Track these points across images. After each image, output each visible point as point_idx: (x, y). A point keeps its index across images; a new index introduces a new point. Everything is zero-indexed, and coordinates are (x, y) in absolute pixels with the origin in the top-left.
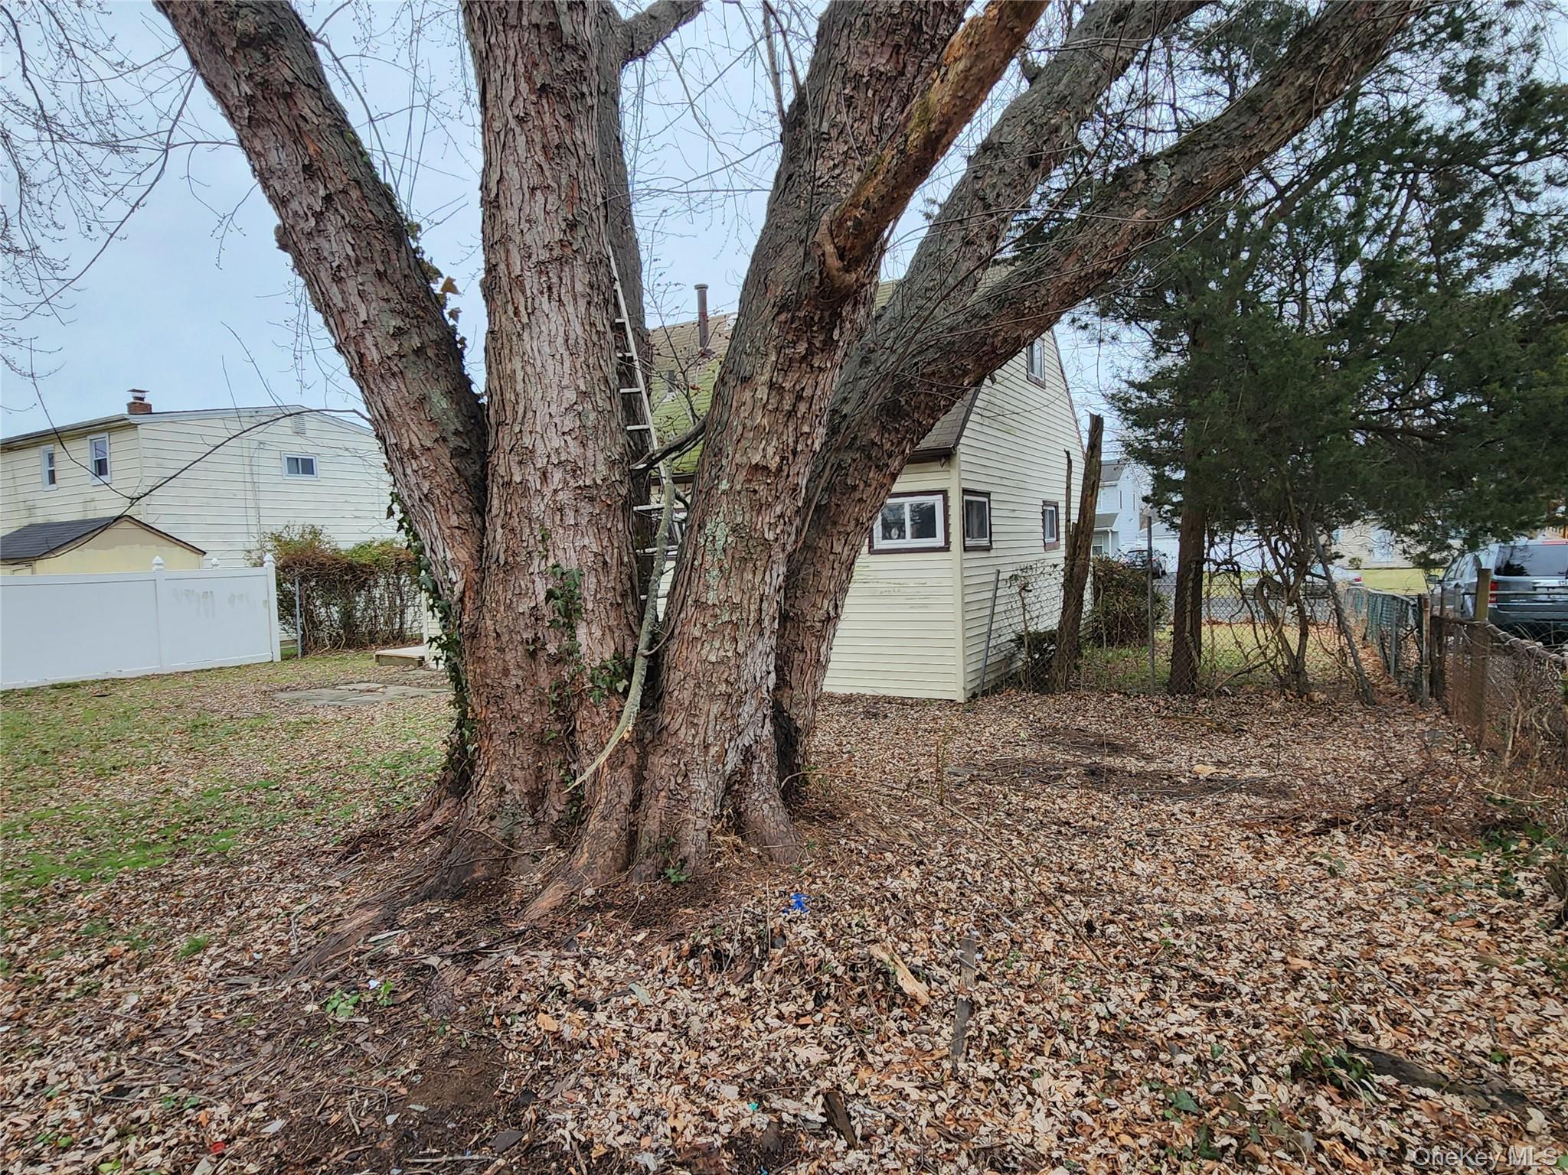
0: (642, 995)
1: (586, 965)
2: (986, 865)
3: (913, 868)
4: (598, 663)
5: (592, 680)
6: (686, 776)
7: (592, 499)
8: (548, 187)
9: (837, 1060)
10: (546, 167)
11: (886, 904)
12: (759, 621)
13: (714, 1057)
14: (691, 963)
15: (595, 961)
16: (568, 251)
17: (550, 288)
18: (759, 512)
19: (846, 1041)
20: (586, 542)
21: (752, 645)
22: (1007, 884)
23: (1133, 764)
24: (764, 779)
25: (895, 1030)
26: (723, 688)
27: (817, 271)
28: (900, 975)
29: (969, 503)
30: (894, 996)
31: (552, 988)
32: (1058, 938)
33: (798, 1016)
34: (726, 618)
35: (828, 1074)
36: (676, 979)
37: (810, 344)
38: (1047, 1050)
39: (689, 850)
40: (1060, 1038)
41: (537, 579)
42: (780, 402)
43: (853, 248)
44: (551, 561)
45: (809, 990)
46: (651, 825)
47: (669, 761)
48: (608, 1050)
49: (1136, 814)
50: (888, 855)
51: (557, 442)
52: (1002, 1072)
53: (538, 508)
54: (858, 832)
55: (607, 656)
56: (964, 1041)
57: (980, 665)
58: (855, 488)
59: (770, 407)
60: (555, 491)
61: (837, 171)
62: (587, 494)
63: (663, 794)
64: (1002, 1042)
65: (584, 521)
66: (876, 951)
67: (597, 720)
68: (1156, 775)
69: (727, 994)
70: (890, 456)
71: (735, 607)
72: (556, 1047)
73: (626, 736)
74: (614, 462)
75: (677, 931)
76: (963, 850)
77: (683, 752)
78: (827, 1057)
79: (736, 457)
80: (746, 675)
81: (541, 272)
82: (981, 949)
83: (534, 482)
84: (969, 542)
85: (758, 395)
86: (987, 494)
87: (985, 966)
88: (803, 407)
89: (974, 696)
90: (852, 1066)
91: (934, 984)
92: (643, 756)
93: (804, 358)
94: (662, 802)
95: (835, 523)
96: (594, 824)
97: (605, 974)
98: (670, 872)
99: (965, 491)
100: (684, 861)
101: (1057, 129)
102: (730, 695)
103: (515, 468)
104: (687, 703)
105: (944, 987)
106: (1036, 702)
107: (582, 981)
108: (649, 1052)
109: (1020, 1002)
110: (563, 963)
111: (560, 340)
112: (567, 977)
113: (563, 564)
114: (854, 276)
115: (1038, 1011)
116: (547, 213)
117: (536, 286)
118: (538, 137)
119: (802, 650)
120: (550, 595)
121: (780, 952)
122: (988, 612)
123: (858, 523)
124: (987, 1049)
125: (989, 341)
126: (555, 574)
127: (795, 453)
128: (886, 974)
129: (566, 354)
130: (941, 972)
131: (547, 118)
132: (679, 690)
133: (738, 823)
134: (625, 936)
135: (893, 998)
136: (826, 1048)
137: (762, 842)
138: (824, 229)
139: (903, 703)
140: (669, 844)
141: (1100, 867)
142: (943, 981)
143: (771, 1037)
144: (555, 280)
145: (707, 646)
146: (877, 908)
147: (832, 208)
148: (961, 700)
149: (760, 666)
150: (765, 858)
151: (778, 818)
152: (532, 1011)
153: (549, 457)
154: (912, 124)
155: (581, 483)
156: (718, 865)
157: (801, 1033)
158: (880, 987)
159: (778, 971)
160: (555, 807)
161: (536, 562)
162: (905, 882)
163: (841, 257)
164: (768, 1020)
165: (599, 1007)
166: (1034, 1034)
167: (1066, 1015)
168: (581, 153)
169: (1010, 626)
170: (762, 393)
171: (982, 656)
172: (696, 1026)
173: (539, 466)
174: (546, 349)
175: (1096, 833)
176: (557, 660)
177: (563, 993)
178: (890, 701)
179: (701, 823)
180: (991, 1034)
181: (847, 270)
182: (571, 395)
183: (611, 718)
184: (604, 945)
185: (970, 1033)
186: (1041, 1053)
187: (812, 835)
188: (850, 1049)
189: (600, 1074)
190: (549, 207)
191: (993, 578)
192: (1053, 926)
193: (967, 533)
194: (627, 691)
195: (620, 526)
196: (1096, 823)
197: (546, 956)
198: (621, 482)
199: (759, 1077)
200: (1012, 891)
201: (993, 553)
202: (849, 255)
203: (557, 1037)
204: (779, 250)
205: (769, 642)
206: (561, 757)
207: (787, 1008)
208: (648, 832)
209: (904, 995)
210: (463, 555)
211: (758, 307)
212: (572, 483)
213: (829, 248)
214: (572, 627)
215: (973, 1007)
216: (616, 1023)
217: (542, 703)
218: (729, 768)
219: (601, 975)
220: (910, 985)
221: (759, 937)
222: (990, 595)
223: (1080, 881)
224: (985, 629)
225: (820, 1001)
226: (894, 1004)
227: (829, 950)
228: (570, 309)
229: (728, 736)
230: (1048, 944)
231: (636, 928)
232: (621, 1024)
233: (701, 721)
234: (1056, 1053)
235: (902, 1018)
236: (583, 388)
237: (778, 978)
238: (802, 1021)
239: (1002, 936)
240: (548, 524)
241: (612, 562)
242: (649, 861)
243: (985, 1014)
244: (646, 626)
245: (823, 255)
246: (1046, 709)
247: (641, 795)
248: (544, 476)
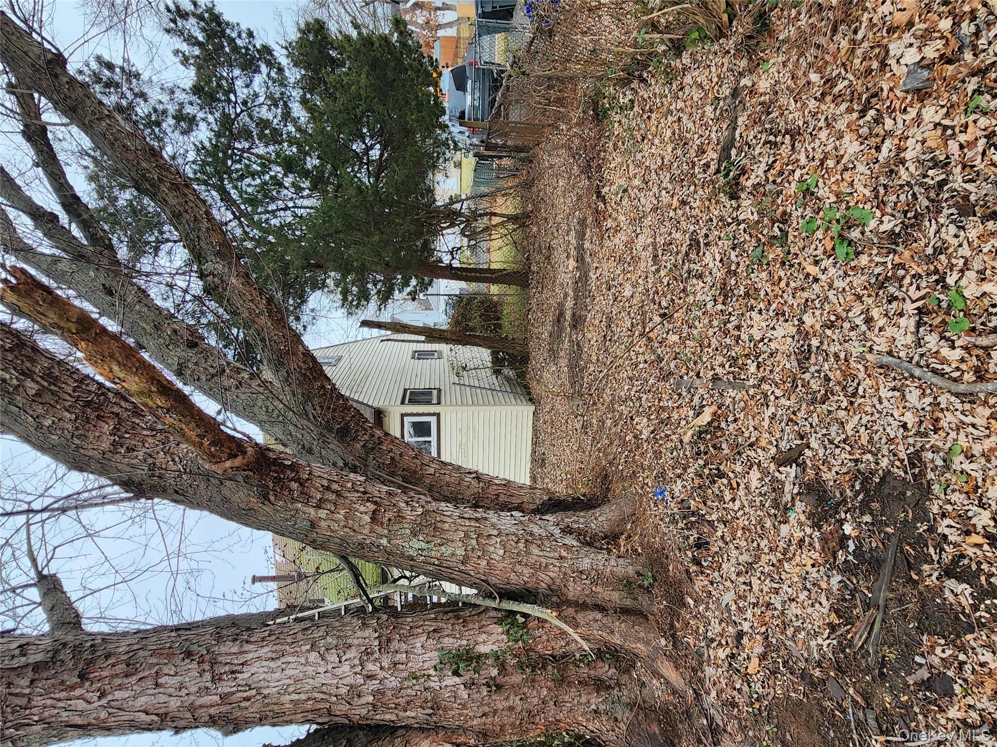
0: (728, 598)
1: (712, 640)
2: (631, 379)
3: (635, 423)
4: (504, 637)
5: (516, 641)
6: (581, 572)
7: (389, 640)
8: (157, 673)
9: (757, 461)
10: (141, 675)
11: (658, 437)
12: (477, 520)
13: (764, 543)
14: (705, 564)
15: (709, 634)
16: (207, 658)
17: (233, 672)
18: (404, 518)
19: (744, 455)
20: (419, 645)
21: (493, 526)
22: (641, 366)
23: (569, 304)
24: (582, 520)
25: (734, 425)
26: (521, 545)
27: (242, 473)
28: (701, 423)
29: (410, 401)
30: (713, 428)
31: (730, 664)
32: (671, 332)
33: (732, 488)
34: (474, 542)
35: (766, 465)
36: (716, 574)
37: (292, 480)
38: (736, 333)
39: (631, 570)
40: (729, 325)
41: (444, 683)
42: (330, 501)
43: (230, 448)
44: (432, 672)
45: (715, 482)
46: (615, 597)
47: (572, 584)
48: (767, 619)
49: (598, 299)
50: (627, 439)
51: (346, 668)
52: (753, 358)
53: (392, 682)
54: (614, 459)
55: (500, 630)
56: (737, 382)
57: (511, 396)
58: (392, 459)
59: (333, 508)
60: (382, 668)
61: (177, 459)
62: (385, 645)
63: (594, 589)
64: (735, 359)
65: (404, 647)
66: (686, 439)
67: (545, 637)
68: (576, 290)
69: (722, 537)
70: (373, 436)
71: (467, 535)
72: (769, 658)
73: (554, 614)
74: (363, 624)
75: (684, 575)
76: (622, 394)
77: (565, 574)
78: (755, 467)
79: (365, 534)
80: (513, 530)
81: (220, 679)
82: (681, 377)
83: (374, 685)
84: (435, 401)
85: (324, 516)
86: (405, 390)
87: (691, 374)
88: (335, 486)
89: (531, 400)
90: (759, 450)
91: (704, 403)
92: (569, 603)
93: (301, 484)
94: (599, 589)
95: (415, 472)
96: (617, 640)
97: (717, 626)
98: (646, 583)
99: (403, 403)
100: (638, 574)
101: (175, 331)
102: (527, 541)
103: (363, 701)
104: (532, 571)
105: (705, 397)
106: (534, 362)
107: (724, 642)
108: (766, 589)
109: (710, 351)
110: (712, 657)
111: (272, 664)
112: (722, 654)
113: (434, 663)
114: (249, 449)
115: (714, 340)
116: (176, 674)
117: (230, 683)
118: (118, 681)
119: (498, 495)
120: (456, 673)
121: (692, 502)
122: (478, 390)
123: (415, 458)
124: (739, 368)
125: (303, 371)
126: (441, 669)
127: (365, 493)
128: (700, 433)
129: (283, 660)
130: (696, 399)
131: (105, 673)
132: (522, 577)
133: (612, 537)
134: (691, 613)
135: (715, 428)
136: (750, 469)
137: (623, 521)
138: (214, 467)
139: (535, 444)
140: (627, 584)
141: (629, 314)
142: (702, 398)
143: (747, 506)
144: (227, 668)
145: (494, 556)
146: (661, 442)
147: (201, 462)
148: (533, 408)
149: (506, 521)
150: (634, 518)
151: (607, 511)
152: (746, 678)
153: (356, 673)
154: (150, 403)
155: (376, 649)
156: (640, 551)
157: (742, 486)
158: (709, 436)
159: (705, 503)
160: (606, 671)
161: (432, 684)
162: (644, 426)
163: (235, 456)
164: (736, 508)
165: (740, 628)
166: (728, 341)
167: (715, 323)
168: (136, 647)
169: (487, 377)
170: (323, 513)
171: (506, 395)
172: (745, 558)
173: (362, 681)
174: (277, 675)
175: (609, 319)
176: (503, 668)
177: (733, 656)
178: (534, 452)
179: (613, 563)
180: (730, 366)
181: (244, 453)
182: (313, 656)
183: (543, 627)
184: (698, 628)
185: (731, 379)
186: (739, 337)
187: (617, 488)
188: (749, 453)
189: (783, 623)
190: (172, 673)
191: (458, 387)
192: (664, 336)
193: (429, 403)
194: (525, 615)
195: (409, 620)
196: (604, 320)
197: (709, 671)
198: (378, 619)
199: (773, 511)
200: (646, 362)
201: (442, 388)
202: (235, 451)
203: (763, 657)
204: (226, 500)
205: (492, 516)
206: (571, 666)
207: (728, 496)
208: (621, 600)
209: (712, 421)
210: (426, 744)
211: (264, 515)
212: (377, 655)
213: (228, 464)
214: (479, 656)
215: (716, 378)
216: (749, 614)
217: (533, 681)
218: (575, 543)
219: (718, 629)
220: (706, 417)
221: (684, 518)
222: (468, 389)
223: (638, 324)
224: (489, 392)
225: (720, 475)
226: (719, 427)
227: (689, 471)
228: (250, 656)
229: (554, 543)
230: (675, 338)
231: (684, 605)
232: (749, 611)
233: (544, 561)
234: (738, 328)
235: (727, 421)
236: (308, 647)
237: (709, 503)
238: (735, 485)
239: (672, 365)
240: (405, 674)
241: (434, 625)
242: (640, 598)
243: (719, 370)
244: (480, 601)
245: (232, 468)
246: (538, 355)
247: (595, 605)
248: (370, 677)
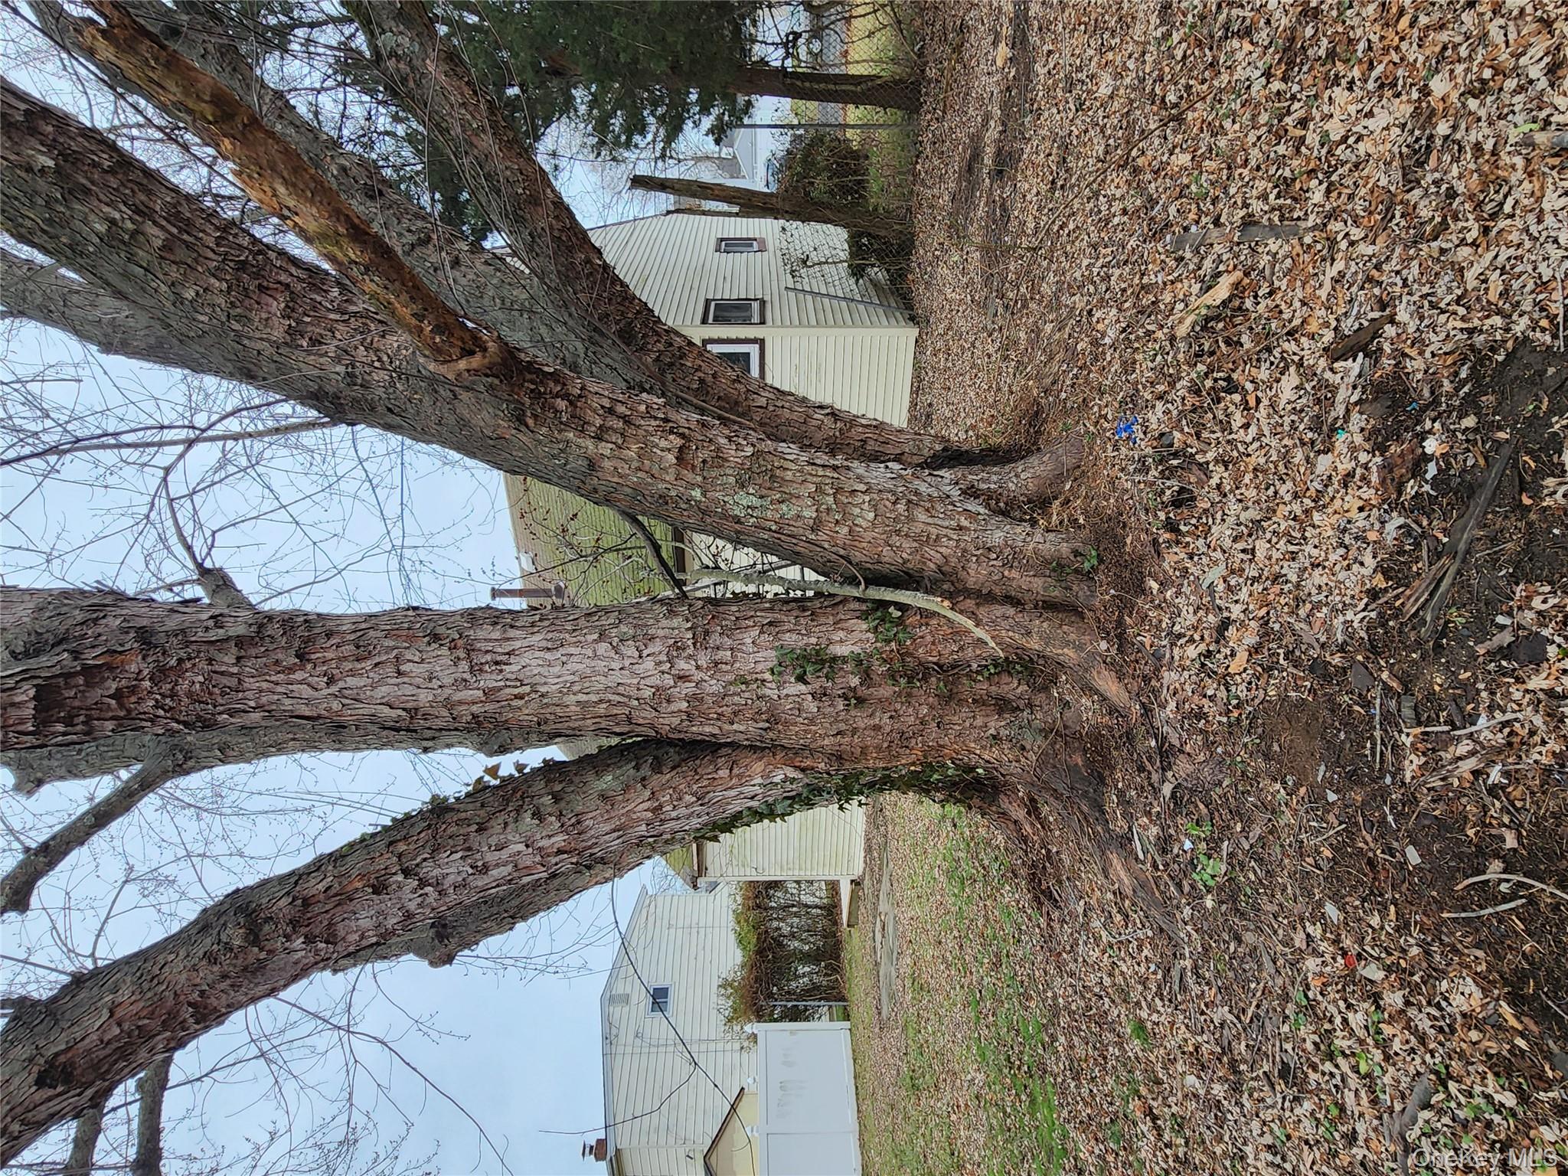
0: (1215, 575)
1: (1180, 636)
2: (1095, 247)
3: (1094, 319)
4: (870, 635)
5: (888, 641)
6: (989, 549)
7: (707, 633)
8: (397, 658)
9: (1296, 358)
10: (377, 660)
11: (1132, 337)
12: (835, 468)
13: (1285, 489)
14: (1183, 528)
15: (1177, 628)
16: (460, 643)
17: (497, 663)
18: (726, 460)
19: (1276, 352)
20: (749, 641)
21: (859, 478)
22: (1116, 220)
23: (993, 132)
24: (994, 478)
25: (1269, 301)
26: (901, 507)
27: (484, 379)
28: (1210, 302)
29: (716, 319)
30: (1231, 310)
31: (1203, 665)
32: (1177, 150)
33: (1247, 408)
34: (831, 500)
35: (1311, 362)
36: (1201, 542)
37: (557, 396)
38: (1299, 133)
39: (1065, 549)
40: (1288, 120)
41: (785, 692)
42: (615, 431)
43: (462, 339)
44: (768, 676)
45: (1219, 400)
46: (1037, 585)
47: (974, 566)
48: (1271, 597)
49: (1046, 114)
50: (1079, 348)
51: (649, 664)
52: (1320, 176)
53: (713, 686)
54: (1054, 383)
55: (865, 626)
56: (1286, 224)
57: (881, 311)
58: (702, 381)
59: (620, 441)
60: (698, 667)
61: (385, 358)
62: (701, 638)
63: (1006, 573)
64: (1288, 183)
65: (728, 642)
66: (1182, 331)
67: (929, 638)
68: (1005, 106)
69: (1219, 486)
70: (671, 345)
71: (819, 489)
72: (1265, 651)
73: (946, 603)
74: (670, 611)
75: (1150, 549)
76: (1078, 275)
77: (965, 551)
78: (1292, 369)
79: (668, 482)
80: (890, 485)
81: (481, 670)
82: (1186, 229)
83: (688, 688)
84: (756, 319)
85: (607, 452)
86: (708, 302)
87: (1204, 220)
88: (621, 409)
89: (912, 319)
90: (1303, 340)
91: (1222, 268)
92: (968, 593)
93: (571, 403)
94: (1014, 574)
95: (737, 403)
96: (1034, 644)
97: (1190, 616)
98: (1087, 566)
99: (704, 321)
100: (1076, 553)
101: (344, 169)
102: (909, 501)
103: (674, 707)
104: (915, 544)
105: (1225, 257)
106: (921, 252)
107: (1197, 637)
108: (1276, 555)
109: (1246, 172)
110: (1177, 658)
111: (548, 656)
112: (1192, 652)
113: (770, 665)
114: (490, 344)
115: (1257, 150)
116: (422, 661)
117: (494, 677)
118: (347, 666)
119: (864, 441)
120: (801, 679)
121: (1177, 435)
122: (826, 301)
123: (737, 381)
124: (1294, 199)
126: (780, 673)
127: (666, 420)
128: (1208, 319)
129: (562, 651)
130: (1208, 264)
131: (329, 655)
132: (900, 553)
133: (1041, 503)
134: (1152, 601)
135: (1233, 310)
136: (1282, 373)
137: (1060, 478)
138: (443, 369)
139: (916, 391)
140: (1057, 568)
141: (1102, 131)
142: (1219, 260)
143: (1267, 433)
144: (489, 657)
145: (859, 521)
146: (1136, 345)
147: (421, 360)
148: (914, 332)
149: (879, 474)
150: (1077, 473)
151: (1036, 462)
152: (1225, 679)
153: (663, 673)
154: (339, 255)
155: (690, 643)
156: (1081, 521)
157: (1265, 402)
158: (1221, 325)
159: (1198, 435)
160: (1013, 687)
161: (768, 692)
162: (1109, 323)
163: (472, 353)
164: (1249, 439)
165: (1226, 614)
166: (1281, 149)
167: (1264, 118)
168: (363, 626)
169: (839, 278)
170: (605, 448)
171: (871, 309)
172: (1253, 514)
173: (672, 683)
174: (556, 670)
175: (1065, 147)
176: (867, 676)
177: (1209, 654)
178: (913, 405)
179: (1038, 538)
180: (1278, 197)
181: (485, 350)
182: (603, 648)
183: (927, 624)
184: (1160, 621)
185: (1276, 219)
186: (1302, 140)
187: (1053, 430)
188: (1286, 345)
189: (1297, 599)
190: (416, 659)
191: (792, 294)
192: (1164, 159)
193: (746, 321)
194: (900, 606)
195: (734, 609)
196: (1054, 151)
197: (1169, 677)
198: (690, 605)
199: (1310, 435)
200: (1125, 212)
201: (767, 298)
202: (470, 345)
203: (1255, 650)
204: (463, 423)
205: (858, 467)
206: (964, 680)
207: (1238, 420)
208: (1045, 589)
209: (1230, 299)
210: (758, 767)
211: (520, 448)
212: (691, 651)
213: (462, 364)
214: (834, 659)
215: (1249, 222)
216: (1243, 595)
217: (909, 695)
218: (982, 510)
219: (1192, 619)
220: (1222, 291)
221: (1161, 462)
222: (809, 298)
223: (1116, 148)
224: (844, 304)
225: (1232, 387)
226: (1240, 308)
227: (1178, 386)
228: (517, 644)
229: (950, 507)
230: (1184, 159)
231: (1142, 590)
232: (1244, 590)
233: (934, 531)
234: (1303, 123)
235: (1256, 297)
236: (596, 636)
237: (1205, 435)
238: (1252, 403)
239: (1172, 210)
240: (730, 677)
241: (770, 617)
242: (1075, 588)
243: (1257, 206)
244: (836, 589)
245: (468, 371)
246: (931, 238)
247: (1006, 597)
248: (682, 678)
